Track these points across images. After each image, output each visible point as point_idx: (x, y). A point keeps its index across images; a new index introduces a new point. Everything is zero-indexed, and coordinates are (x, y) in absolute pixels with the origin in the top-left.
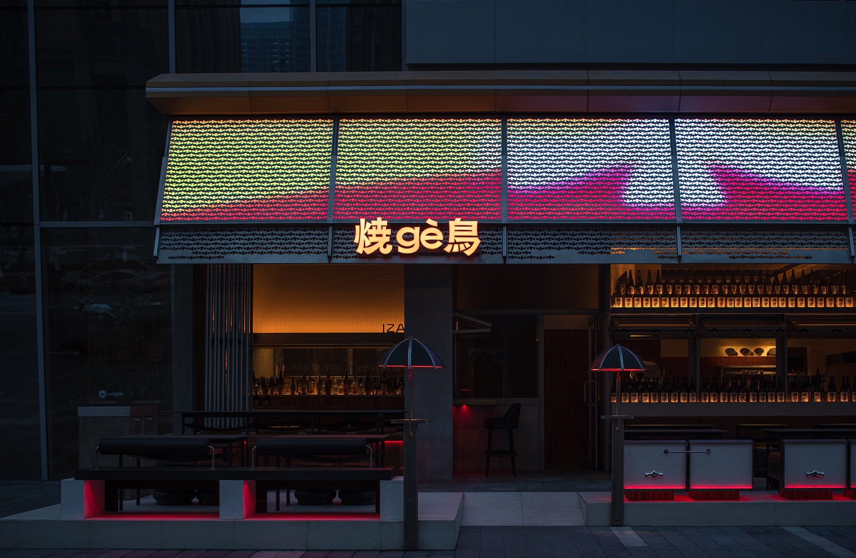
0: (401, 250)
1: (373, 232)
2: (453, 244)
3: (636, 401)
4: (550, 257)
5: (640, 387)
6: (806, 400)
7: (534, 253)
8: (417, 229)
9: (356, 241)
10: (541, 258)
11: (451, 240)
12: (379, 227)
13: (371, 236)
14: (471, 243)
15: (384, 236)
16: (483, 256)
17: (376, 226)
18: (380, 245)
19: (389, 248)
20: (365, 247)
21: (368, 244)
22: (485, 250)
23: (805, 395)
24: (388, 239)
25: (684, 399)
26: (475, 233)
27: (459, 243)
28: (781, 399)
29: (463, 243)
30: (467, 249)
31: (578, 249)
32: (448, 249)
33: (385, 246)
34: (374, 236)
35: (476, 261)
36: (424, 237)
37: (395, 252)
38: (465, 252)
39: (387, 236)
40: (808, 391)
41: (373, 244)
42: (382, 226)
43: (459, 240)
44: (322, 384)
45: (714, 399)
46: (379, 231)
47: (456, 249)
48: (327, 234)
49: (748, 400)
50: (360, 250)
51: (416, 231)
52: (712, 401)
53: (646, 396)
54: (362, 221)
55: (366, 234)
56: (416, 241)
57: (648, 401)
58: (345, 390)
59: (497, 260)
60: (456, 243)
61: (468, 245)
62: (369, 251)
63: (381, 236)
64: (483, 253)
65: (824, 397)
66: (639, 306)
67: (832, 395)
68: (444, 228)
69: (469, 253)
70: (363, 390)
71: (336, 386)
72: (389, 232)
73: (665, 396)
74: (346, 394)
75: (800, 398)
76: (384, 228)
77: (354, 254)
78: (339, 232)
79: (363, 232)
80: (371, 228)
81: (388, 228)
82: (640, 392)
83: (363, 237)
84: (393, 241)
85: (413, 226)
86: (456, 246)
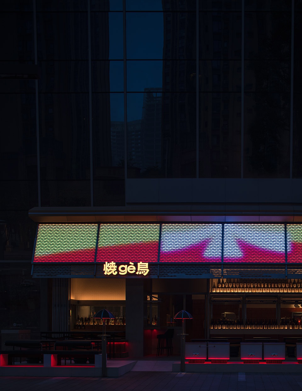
0: (120, 273)
2: (139, 271)
3: (220, 328)
4: (175, 276)
5: (222, 323)
6: (286, 328)
7: (169, 274)
8: (126, 266)
9: (104, 270)
10: (171, 276)
11: (139, 270)
12: (112, 265)
13: (110, 268)
14: (146, 271)
15: (114, 268)
18: (113, 272)
19: (116, 273)
21: (108, 271)
22: (151, 273)
23: (286, 326)
24: (116, 269)
25: (239, 328)
26: (147, 267)
27: (141, 271)
28: (276, 328)
29: (143, 271)
31: (185, 273)
32: (137, 273)
33: (114, 272)
34: (111, 268)
35: (148, 278)
36: (129, 269)
37: (118, 274)
40: (287, 325)
41: (110, 271)
43: (141, 270)
44: (105, 321)
45: (250, 328)
47: (140, 273)
48: (94, 267)
49: (263, 328)
50: (105, 273)
52: (249, 328)
53: (224, 326)
54: (106, 263)
55: (108, 268)
56: (126, 270)
57: (224, 328)
58: (114, 323)
59: (155, 277)
60: (140, 271)
61: (144, 272)
62: (109, 274)
63: (113, 268)
64: (151, 274)
65: (293, 327)
66: (222, 292)
67: (296, 326)
68: (136, 265)
69: (145, 274)
70: (122, 323)
71: (111, 321)
72: (116, 267)
73: (231, 326)
74: (115, 324)
75: (284, 328)
76: (114, 265)
77: (103, 275)
78: (98, 267)
79: (107, 267)
80: (109, 265)
81: (116, 265)
82: (222, 325)
83: (107, 269)
84: (118, 270)
85: (125, 265)
86: (140, 272)
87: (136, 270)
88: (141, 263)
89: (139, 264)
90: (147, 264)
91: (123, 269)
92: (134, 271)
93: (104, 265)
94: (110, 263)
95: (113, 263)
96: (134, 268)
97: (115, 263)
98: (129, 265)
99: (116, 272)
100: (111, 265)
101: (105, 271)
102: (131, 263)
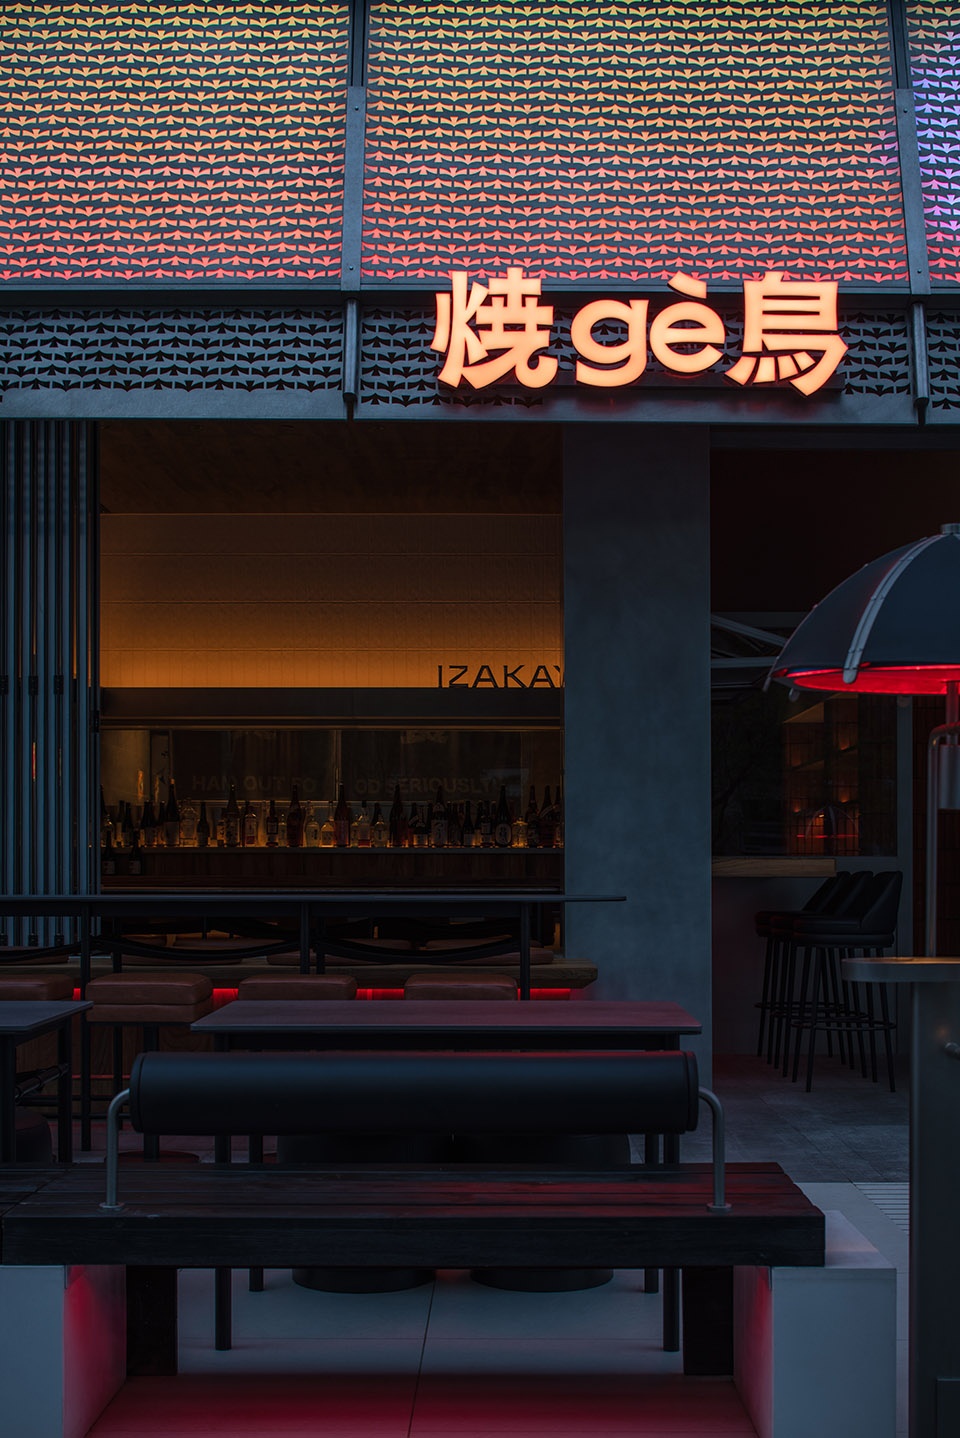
0: (585, 375)
1: (495, 315)
2: (757, 356)
8: (640, 307)
9: (439, 344)
11: (752, 343)
12: (514, 300)
13: (488, 327)
14: (817, 355)
15: (531, 327)
16: (849, 401)
17: (505, 297)
18: (517, 360)
19: (548, 369)
20: (466, 364)
21: (477, 353)
22: (856, 382)
26: (829, 320)
27: (776, 354)
29: (791, 353)
30: (801, 373)
32: (740, 372)
33: (533, 362)
34: (498, 328)
35: (827, 416)
36: (663, 333)
37: (565, 381)
38: (798, 383)
39: (540, 328)
41: (494, 354)
42: (524, 297)
43: (775, 343)
44: (277, 821)
46: (514, 313)
47: (766, 373)
48: (342, 328)
50: (451, 375)
51: (635, 313)
56: (634, 346)
58: (337, 835)
59: (894, 410)
60: (765, 352)
61: (805, 361)
62: (481, 378)
63: (521, 327)
64: (850, 389)
68: (729, 306)
69: (808, 385)
71: (314, 825)
72: (546, 315)
74: (341, 846)
76: (532, 302)
77: (429, 392)
78: (377, 323)
79: (462, 315)
80: (488, 302)
83: (463, 333)
84: (561, 347)
85: (625, 298)
86: (768, 362)
87: (732, 350)
88: (773, 282)
89: (753, 291)
90: (828, 291)
91: (611, 332)
92: (709, 358)
93: (442, 300)
94: (497, 286)
95: (516, 283)
96: (714, 329)
97: (534, 286)
98: (660, 300)
99: (543, 360)
100: (497, 302)
101: (443, 357)
102: (681, 282)
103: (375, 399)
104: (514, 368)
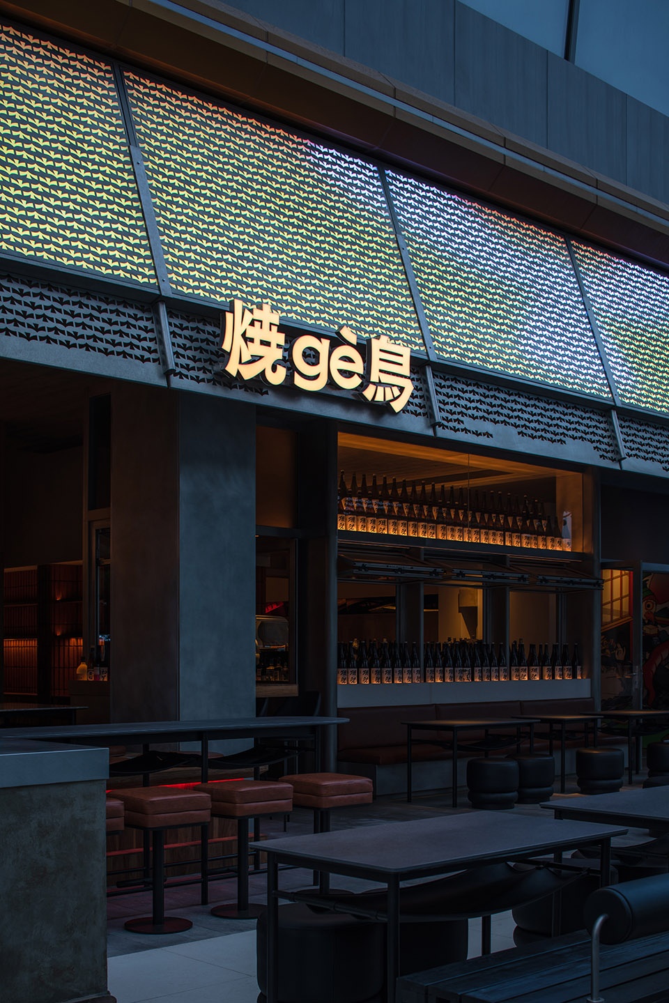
1: (255, 333)
2: (376, 385)
4: (488, 435)
7: (468, 423)
8: (326, 343)
9: (226, 346)
11: (374, 378)
12: (266, 325)
13: (252, 340)
14: (402, 389)
15: (274, 345)
17: (261, 321)
19: (282, 374)
20: (240, 362)
21: (246, 358)
24: (279, 354)
26: (406, 370)
27: (384, 385)
29: (391, 386)
30: (395, 399)
31: (516, 426)
34: (257, 342)
36: (336, 362)
37: (289, 383)
38: (392, 404)
39: (279, 346)
41: (255, 359)
42: (271, 324)
43: (386, 379)
46: (265, 335)
47: (380, 395)
51: (323, 347)
54: (239, 305)
55: (247, 340)
56: (321, 368)
60: (380, 383)
61: (397, 392)
62: (249, 373)
63: (269, 344)
69: (397, 406)
72: (280, 338)
76: (275, 329)
79: (239, 329)
80: (252, 324)
83: (239, 341)
84: (288, 362)
85: (319, 336)
86: (380, 389)
93: (229, 316)
103: (181, 375)
104: (264, 370)
